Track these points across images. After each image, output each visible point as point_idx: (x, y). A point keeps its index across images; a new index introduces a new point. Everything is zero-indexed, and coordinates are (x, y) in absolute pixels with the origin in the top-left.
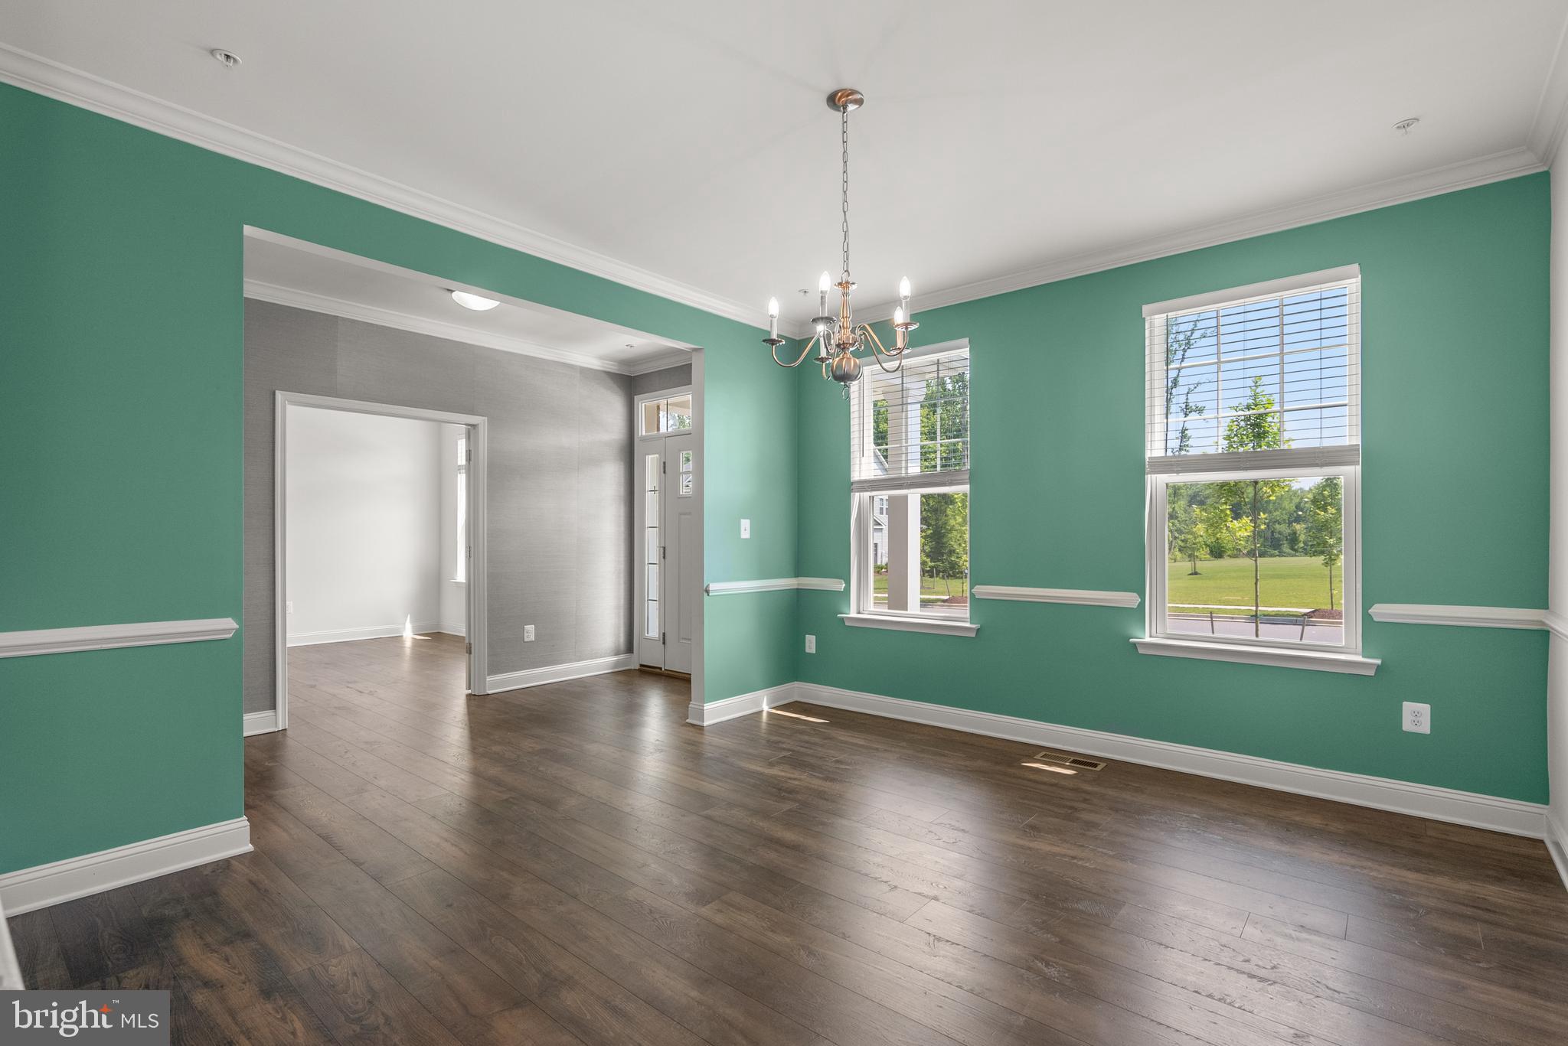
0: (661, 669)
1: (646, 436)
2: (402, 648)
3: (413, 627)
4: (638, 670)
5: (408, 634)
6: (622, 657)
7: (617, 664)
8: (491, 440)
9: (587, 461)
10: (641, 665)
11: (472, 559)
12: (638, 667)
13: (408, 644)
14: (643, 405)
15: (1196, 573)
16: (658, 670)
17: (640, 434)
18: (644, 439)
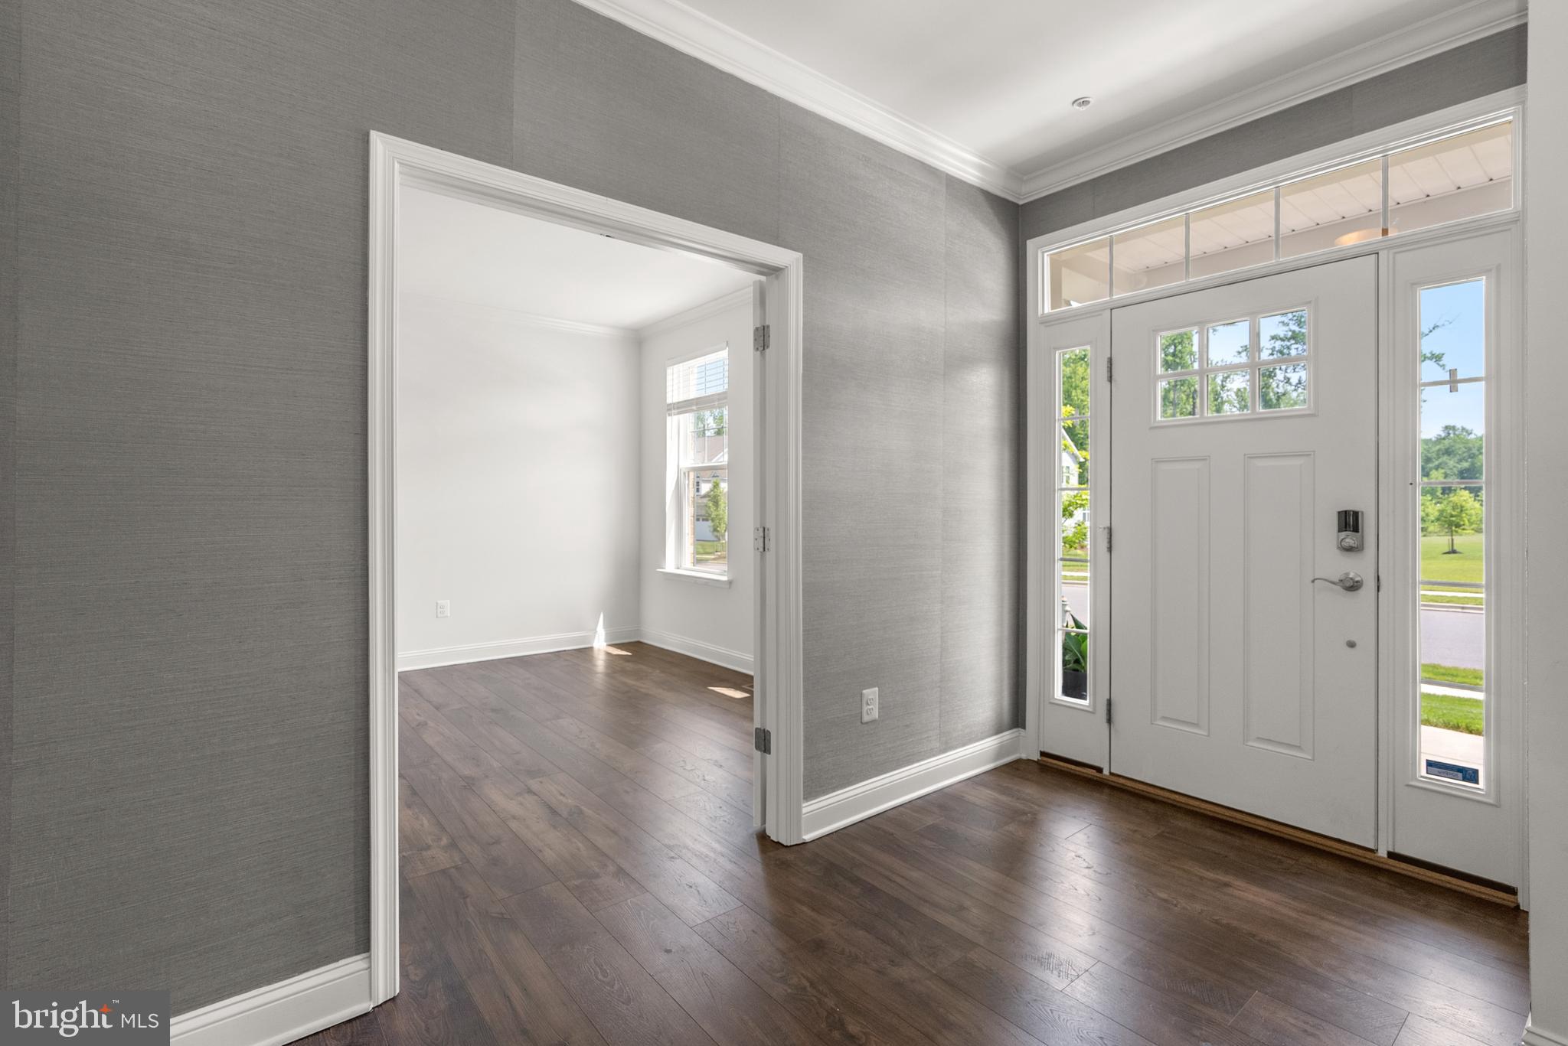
0: (1100, 770)
1: (1050, 315)
2: (591, 671)
3: (606, 634)
4: (1037, 762)
5: (600, 644)
6: (1007, 735)
7: (1001, 751)
8: (809, 302)
9: (957, 362)
10: (1043, 754)
11: (770, 555)
12: (1036, 757)
13: (600, 663)
14: (1043, 254)
15: (1454, 552)
16: (1093, 772)
17: (1040, 312)
18: (1047, 321)
